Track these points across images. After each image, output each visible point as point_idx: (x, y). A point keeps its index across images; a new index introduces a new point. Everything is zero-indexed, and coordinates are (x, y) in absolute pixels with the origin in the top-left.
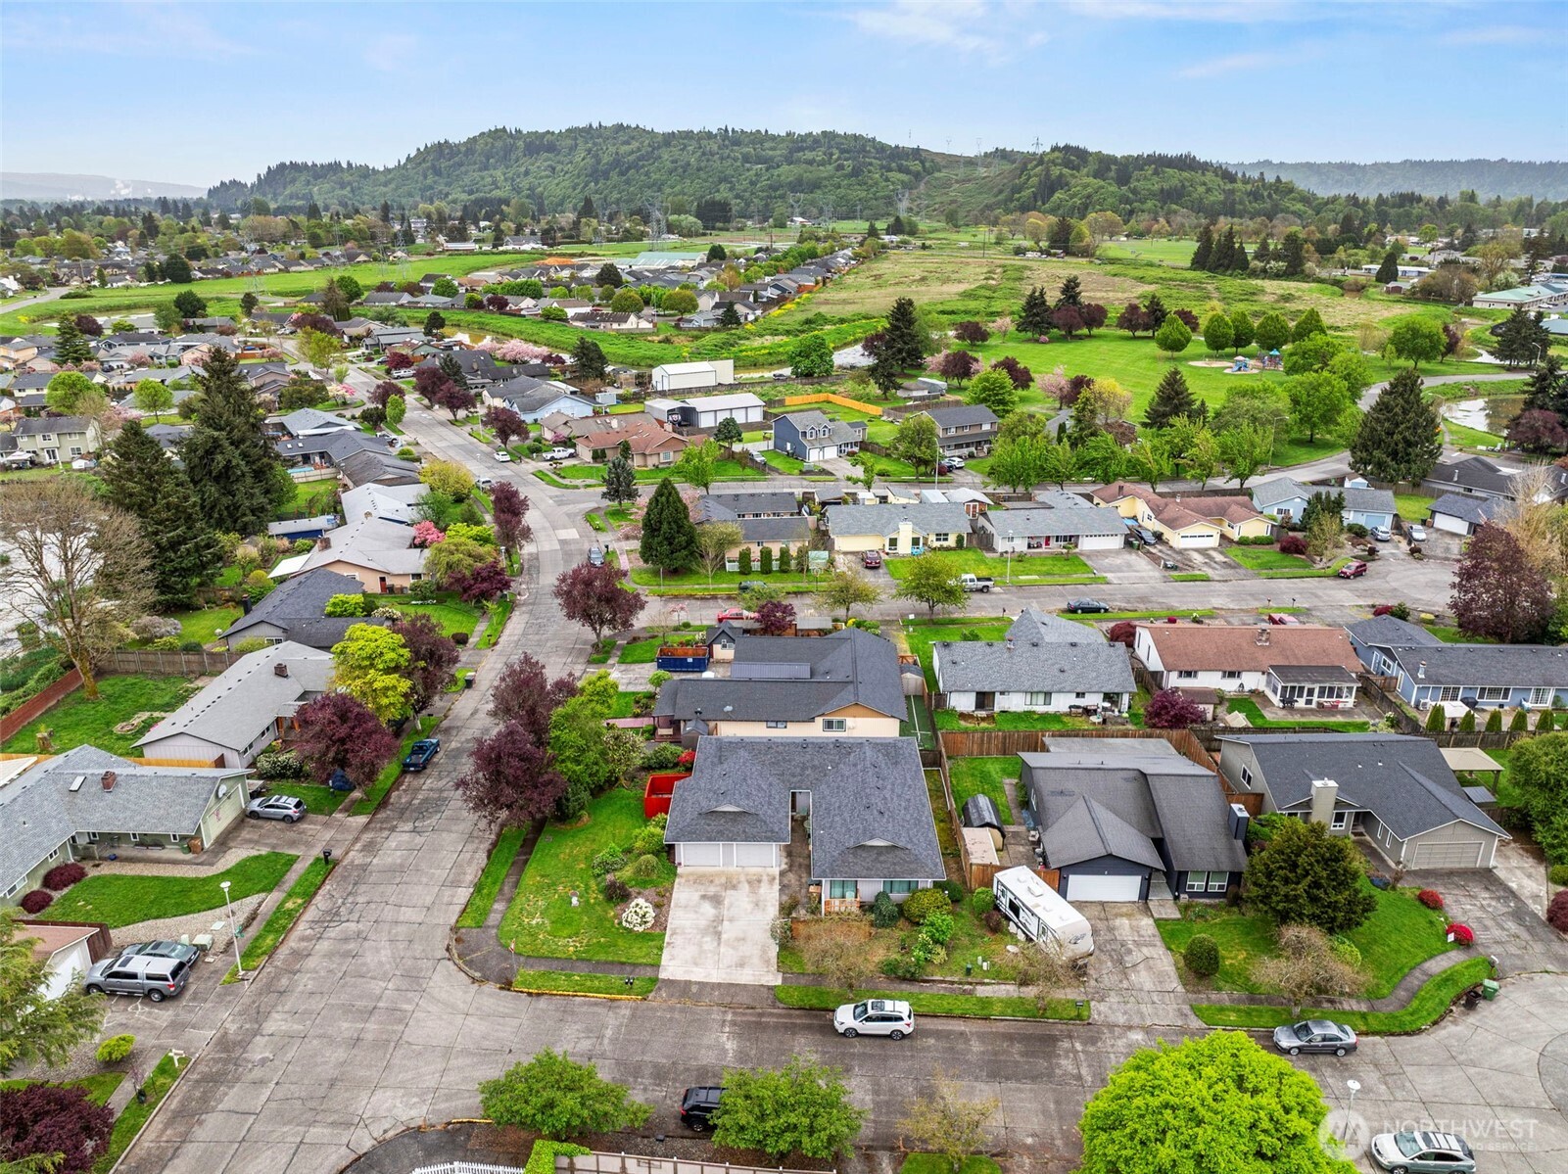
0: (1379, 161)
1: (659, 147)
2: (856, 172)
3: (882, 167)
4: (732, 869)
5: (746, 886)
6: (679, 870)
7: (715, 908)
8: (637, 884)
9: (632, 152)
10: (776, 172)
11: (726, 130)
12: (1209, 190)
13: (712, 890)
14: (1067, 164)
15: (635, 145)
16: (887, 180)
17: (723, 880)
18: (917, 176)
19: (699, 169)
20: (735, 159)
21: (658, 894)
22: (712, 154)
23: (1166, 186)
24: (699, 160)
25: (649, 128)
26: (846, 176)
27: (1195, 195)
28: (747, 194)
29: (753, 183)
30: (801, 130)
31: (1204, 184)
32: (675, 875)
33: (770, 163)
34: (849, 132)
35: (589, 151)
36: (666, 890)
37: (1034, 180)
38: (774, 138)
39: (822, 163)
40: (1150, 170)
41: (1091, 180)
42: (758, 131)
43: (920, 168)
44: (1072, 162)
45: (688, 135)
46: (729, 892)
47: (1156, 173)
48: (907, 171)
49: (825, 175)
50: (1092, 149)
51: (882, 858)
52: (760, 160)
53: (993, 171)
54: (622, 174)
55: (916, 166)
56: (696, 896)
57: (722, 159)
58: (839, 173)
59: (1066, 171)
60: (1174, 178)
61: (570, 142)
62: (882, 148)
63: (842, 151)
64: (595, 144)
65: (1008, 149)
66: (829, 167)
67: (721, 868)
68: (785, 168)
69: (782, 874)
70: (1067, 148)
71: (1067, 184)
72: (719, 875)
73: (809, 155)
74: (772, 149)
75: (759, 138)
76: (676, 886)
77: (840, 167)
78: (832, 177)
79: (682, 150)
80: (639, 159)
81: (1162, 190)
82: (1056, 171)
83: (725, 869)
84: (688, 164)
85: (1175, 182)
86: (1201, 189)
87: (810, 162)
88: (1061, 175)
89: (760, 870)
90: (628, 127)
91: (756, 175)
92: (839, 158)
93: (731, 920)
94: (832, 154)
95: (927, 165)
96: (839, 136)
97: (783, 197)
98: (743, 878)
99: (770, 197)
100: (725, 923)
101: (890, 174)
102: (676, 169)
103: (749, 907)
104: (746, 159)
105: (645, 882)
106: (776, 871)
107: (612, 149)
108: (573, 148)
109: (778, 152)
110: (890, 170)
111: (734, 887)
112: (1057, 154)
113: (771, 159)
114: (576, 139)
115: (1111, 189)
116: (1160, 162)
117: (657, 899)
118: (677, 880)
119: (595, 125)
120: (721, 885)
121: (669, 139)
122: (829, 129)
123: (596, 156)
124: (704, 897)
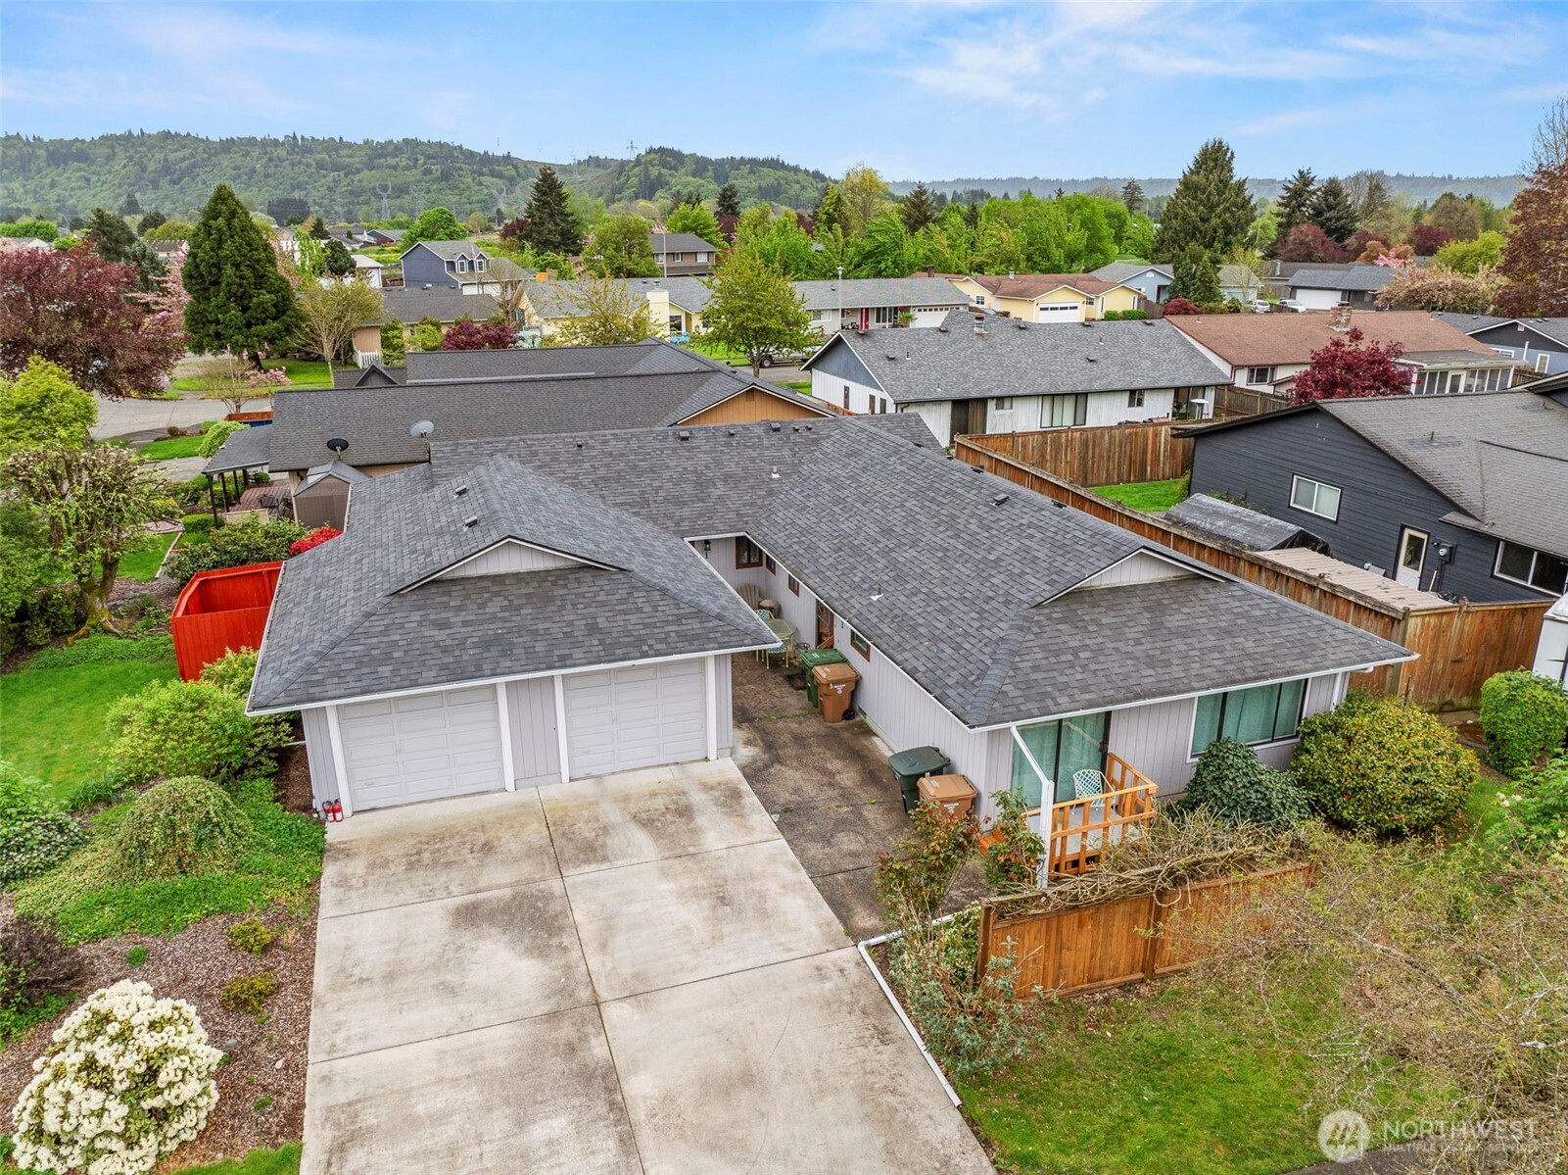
0: (936, 180)
1: (216, 154)
2: (445, 176)
3: (473, 172)
4: (556, 792)
5: (640, 837)
6: (334, 832)
7: (540, 951)
8: (129, 917)
9: (184, 159)
10: (357, 178)
11: (295, 137)
12: (803, 188)
13: (498, 881)
14: (665, 164)
15: (187, 152)
16: (480, 184)
17: (535, 833)
18: (511, 181)
19: (267, 176)
20: (308, 166)
21: (241, 944)
22: (281, 160)
23: (764, 185)
24: (266, 167)
25: (202, 136)
26: (435, 181)
27: (792, 192)
28: (326, 201)
29: (329, 189)
30: (379, 137)
31: (798, 182)
32: (320, 850)
33: (349, 171)
34: (434, 140)
35: (131, 159)
36: (284, 919)
37: (634, 180)
38: (350, 146)
39: (407, 168)
40: (745, 169)
41: (690, 179)
42: (332, 139)
43: (514, 173)
44: (669, 162)
45: (251, 142)
46: (580, 875)
47: (752, 172)
48: (500, 176)
49: (411, 179)
50: (686, 150)
51: (1174, 621)
52: (336, 168)
53: (588, 177)
54: (174, 182)
55: (510, 171)
56: (431, 920)
57: (293, 165)
58: (428, 177)
59: (664, 171)
60: (770, 177)
61: (104, 151)
62: (471, 155)
63: (428, 157)
64: (137, 152)
65: (602, 157)
66: (414, 171)
67: (511, 797)
68: (366, 173)
69: (754, 774)
70: (662, 151)
71: (667, 184)
72: (511, 819)
73: (392, 161)
74: (349, 156)
75: (333, 146)
76: (327, 894)
77: (427, 172)
78: (419, 181)
79: (245, 156)
80: (195, 166)
81: (760, 187)
82: (654, 172)
83: (528, 794)
84: (254, 171)
85: (770, 180)
86: (797, 187)
87: (395, 167)
88: (660, 175)
89: (666, 775)
90: (177, 135)
91: (334, 181)
92: (425, 163)
93: (638, 993)
94: (416, 160)
95: (521, 170)
96: (422, 143)
97: (367, 202)
98: (612, 814)
99: (352, 203)
100: (616, 1013)
101: (482, 179)
102: (239, 176)
103: (693, 916)
104: (321, 165)
105: (170, 901)
106: (729, 770)
107: (159, 156)
108: (112, 156)
109: (357, 159)
110: (482, 174)
111: (592, 852)
112: (653, 156)
113: (349, 165)
114: (112, 147)
115: (711, 187)
116: (754, 164)
117: (237, 971)
118: (330, 871)
119: (136, 132)
120: (532, 852)
121: (228, 145)
122: (411, 137)
123: (140, 163)
124: (469, 916)
